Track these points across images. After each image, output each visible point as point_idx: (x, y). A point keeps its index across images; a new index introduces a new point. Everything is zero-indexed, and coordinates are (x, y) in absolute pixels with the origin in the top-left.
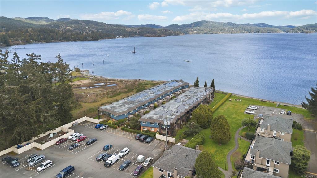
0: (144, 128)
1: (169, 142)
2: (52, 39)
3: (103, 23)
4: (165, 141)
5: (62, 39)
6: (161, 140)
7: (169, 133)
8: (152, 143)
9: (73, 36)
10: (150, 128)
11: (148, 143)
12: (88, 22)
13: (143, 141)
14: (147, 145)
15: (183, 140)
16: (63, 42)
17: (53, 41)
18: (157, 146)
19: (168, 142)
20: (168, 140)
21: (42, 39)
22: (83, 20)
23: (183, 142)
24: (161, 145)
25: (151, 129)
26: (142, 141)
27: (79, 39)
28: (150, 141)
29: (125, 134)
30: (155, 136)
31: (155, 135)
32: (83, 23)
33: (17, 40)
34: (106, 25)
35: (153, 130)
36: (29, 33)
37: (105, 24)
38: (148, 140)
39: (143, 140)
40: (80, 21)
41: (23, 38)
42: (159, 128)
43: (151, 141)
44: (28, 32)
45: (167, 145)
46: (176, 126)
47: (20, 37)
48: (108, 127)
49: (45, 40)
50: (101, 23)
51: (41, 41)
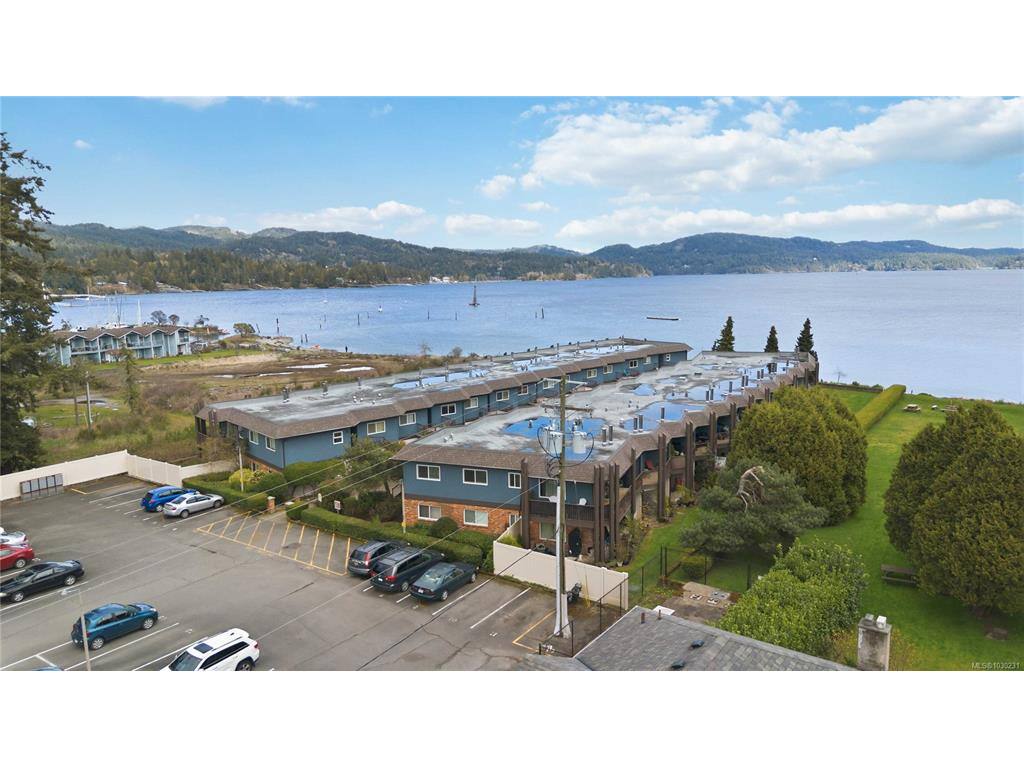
0: (424, 511)
1: (583, 601)
2: (225, 282)
3: (393, 241)
4: (553, 593)
5: (257, 282)
6: (521, 585)
7: (588, 541)
8: (456, 606)
9: (291, 274)
10: (460, 512)
11: (431, 599)
12: (345, 239)
13: (398, 590)
14: (418, 617)
15: (688, 586)
16: (259, 288)
17: (228, 287)
18: (487, 627)
19: (575, 599)
20: (577, 589)
21: (193, 281)
22: (334, 234)
23: (686, 601)
24: (522, 620)
25: (471, 516)
26: (387, 588)
27: (309, 282)
28: (440, 591)
29: (296, 546)
30: (484, 556)
31: (486, 553)
32: (332, 243)
33: (113, 281)
34: (402, 249)
35: (481, 520)
36: (155, 263)
37: (400, 243)
38: (431, 580)
39: (398, 581)
40: (322, 235)
41: (132, 274)
42: (520, 508)
43: (453, 587)
44: (153, 259)
45: (562, 622)
46: (631, 497)
47: (123, 272)
48: (222, 504)
49: (204, 284)
50: (386, 242)
51: (191, 284)
